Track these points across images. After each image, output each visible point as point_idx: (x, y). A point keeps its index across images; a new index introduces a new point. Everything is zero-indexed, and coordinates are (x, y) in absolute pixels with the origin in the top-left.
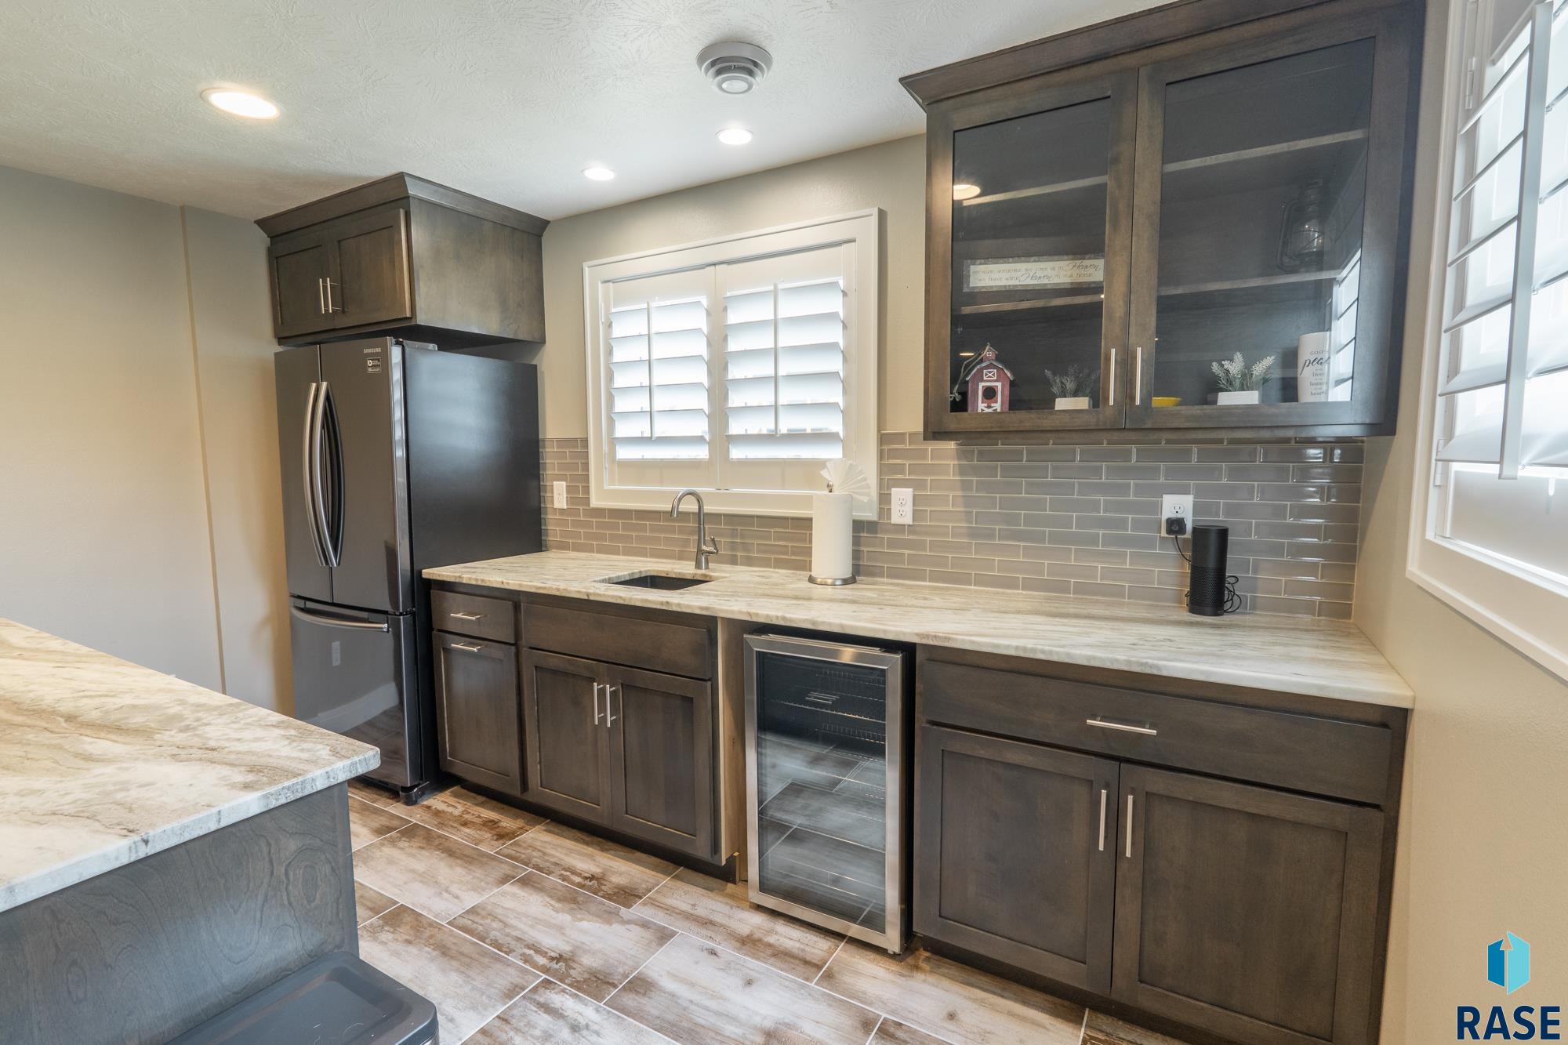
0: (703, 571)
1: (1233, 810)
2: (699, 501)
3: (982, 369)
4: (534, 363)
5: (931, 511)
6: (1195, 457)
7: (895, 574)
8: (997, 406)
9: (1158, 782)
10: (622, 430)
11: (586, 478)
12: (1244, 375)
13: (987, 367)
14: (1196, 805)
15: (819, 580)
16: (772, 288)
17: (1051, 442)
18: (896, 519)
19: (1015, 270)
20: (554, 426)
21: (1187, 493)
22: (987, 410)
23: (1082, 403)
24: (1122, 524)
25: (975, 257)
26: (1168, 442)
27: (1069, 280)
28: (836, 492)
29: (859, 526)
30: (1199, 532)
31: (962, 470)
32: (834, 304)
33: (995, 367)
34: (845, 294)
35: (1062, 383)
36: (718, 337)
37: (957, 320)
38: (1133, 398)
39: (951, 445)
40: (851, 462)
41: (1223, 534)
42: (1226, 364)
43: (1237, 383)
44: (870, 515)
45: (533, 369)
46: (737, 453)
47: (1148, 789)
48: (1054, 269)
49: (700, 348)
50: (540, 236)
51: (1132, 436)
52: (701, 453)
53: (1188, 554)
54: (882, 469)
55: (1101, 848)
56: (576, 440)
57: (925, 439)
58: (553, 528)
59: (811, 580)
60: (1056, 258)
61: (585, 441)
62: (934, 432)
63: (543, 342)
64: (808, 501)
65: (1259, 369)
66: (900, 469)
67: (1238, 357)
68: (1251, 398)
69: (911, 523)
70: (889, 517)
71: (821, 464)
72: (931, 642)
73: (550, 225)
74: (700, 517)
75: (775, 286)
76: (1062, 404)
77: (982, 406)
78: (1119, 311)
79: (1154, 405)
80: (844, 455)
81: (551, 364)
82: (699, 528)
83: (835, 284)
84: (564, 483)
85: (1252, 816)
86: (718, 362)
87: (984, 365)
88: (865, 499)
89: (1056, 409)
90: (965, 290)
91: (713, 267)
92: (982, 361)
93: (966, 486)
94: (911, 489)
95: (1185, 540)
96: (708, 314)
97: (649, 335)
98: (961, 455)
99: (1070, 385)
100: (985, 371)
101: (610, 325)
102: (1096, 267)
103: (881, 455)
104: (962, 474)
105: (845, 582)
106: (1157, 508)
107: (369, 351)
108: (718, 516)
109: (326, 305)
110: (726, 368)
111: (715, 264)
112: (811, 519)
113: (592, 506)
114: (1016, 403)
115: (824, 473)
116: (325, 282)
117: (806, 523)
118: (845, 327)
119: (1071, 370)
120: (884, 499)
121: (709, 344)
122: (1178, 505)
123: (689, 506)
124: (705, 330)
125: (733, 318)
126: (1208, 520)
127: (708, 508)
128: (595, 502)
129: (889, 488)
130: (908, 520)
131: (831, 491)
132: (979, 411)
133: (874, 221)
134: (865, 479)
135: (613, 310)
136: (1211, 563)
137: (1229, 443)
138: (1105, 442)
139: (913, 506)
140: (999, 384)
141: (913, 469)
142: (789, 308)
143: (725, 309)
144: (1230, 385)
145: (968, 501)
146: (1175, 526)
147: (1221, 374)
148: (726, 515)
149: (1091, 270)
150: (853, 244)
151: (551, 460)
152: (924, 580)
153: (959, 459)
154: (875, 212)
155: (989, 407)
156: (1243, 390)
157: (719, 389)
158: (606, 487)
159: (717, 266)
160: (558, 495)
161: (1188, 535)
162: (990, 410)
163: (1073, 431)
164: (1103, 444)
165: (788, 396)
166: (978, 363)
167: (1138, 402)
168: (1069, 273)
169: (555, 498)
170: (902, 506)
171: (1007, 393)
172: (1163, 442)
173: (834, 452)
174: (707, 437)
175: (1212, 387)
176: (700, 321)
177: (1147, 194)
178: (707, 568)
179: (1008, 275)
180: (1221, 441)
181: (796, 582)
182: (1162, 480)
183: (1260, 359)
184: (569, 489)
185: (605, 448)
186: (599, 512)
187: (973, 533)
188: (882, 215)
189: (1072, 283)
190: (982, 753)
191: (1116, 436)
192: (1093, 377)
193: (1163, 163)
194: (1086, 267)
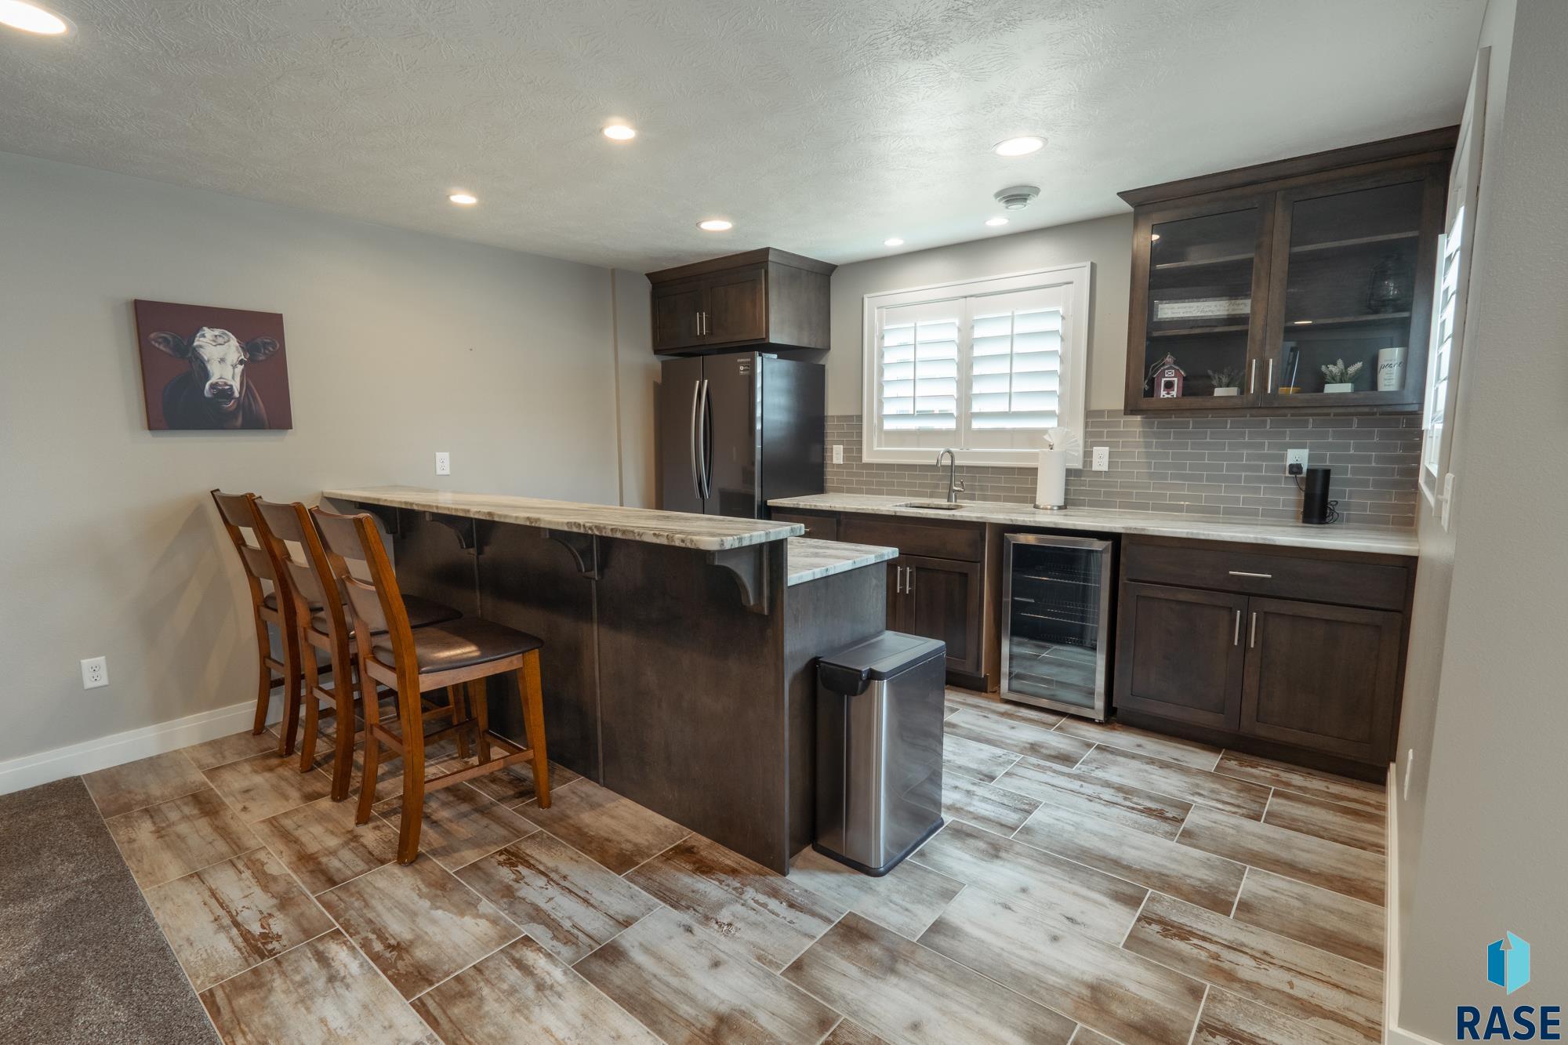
0: (954, 503)
1: (1317, 619)
2: (952, 457)
3: (1164, 370)
4: (821, 363)
5: (1122, 462)
6: (1310, 426)
7: (1093, 504)
8: (1174, 393)
9: (1272, 606)
10: (888, 409)
11: (860, 443)
12: (1342, 374)
13: (1168, 369)
14: (1294, 617)
15: (1042, 507)
16: (1010, 314)
17: (1210, 416)
18: (1095, 467)
19: (1190, 307)
20: (835, 406)
21: (1304, 448)
22: (1166, 396)
23: (1233, 391)
24: (1259, 468)
25: (1162, 299)
26: (1292, 415)
27: (1226, 313)
28: (1056, 449)
29: (1070, 472)
30: (1311, 472)
31: (1145, 435)
32: (1056, 324)
33: (1174, 369)
34: (1063, 318)
35: (1219, 378)
36: (966, 346)
37: (1150, 339)
38: (1266, 389)
39: (1138, 418)
40: (1066, 430)
41: (1327, 473)
42: (1331, 367)
43: (1338, 378)
44: (1078, 465)
45: (822, 369)
46: (976, 424)
47: (1266, 610)
48: (1216, 306)
49: (952, 352)
50: (829, 276)
51: (1265, 411)
52: (951, 424)
53: (1304, 487)
54: (1087, 434)
55: (1236, 644)
56: (852, 416)
57: (1125, 414)
58: (830, 477)
59: (1036, 507)
60: (1218, 299)
61: (860, 418)
62: (1131, 409)
63: (828, 348)
64: (1035, 456)
65: (1352, 370)
66: (1100, 434)
67: (1340, 363)
68: (1346, 388)
69: (1107, 470)
70: (1091, 467)
71: (1045, 431)
72: (1132, 532)
73: (837, 269)
74: (952, 469)
75: (1013, 313)
76: (1219, 392)
77: (1163, 394)
78: (1259, 336)
79: (1280, 393)
80: (1058, 425)
81: (835, 364)
82: (952, 475)
83: (1058, 312)
84: (842, 446)
85: (1327, 621)
86: (966, 364)
87: (1166, 367)
88: (1076, 454)
89: (1215, 395)
90: (1155, 320)
91: (964, 299)
92: (1164, 365)
93: (1148, 445)
94: (1108, 448)
95: (1302, 478)
96: (959, 330)
97: (915, 345)
98: (1144, 425)
99: (1225, 380)
100: (1166, 371)
101: (883, 338)
102: (1245, 306)
103: (1086, 425)
104: (1145, 437)
105: (1060, 508)
106: (1283, 458)
107: (742, 360)
108: (962, 467)
109: (701, 329)
110: (971, 367)
111: (966, 297)
112: (1037, 469)
113: (863, 462)
114: (1187, 391)
115: (1046, 437)
116: (701, 315)
117: (1034, 471)
118: (1062, 340)
119: (1225, 370)
120: (1088, 455)
121: (959, 351)
122: (1298, 456)
123: (946, 461)
124: (957, 341)
125: (978, 333)
126: (1319, 465)
127: (957, 462)
128: (866, 459)
129: (1092, 447)
130: (1105, 468)
131: (1051, 449)
132: (1162, 397)
133: (1087, 271)
134: (1076, 441)
135: (886, 328)
136: (1318, 490)
137: (1334, 416)
138: (1248, 415)
139: (1109, 458)
140: (1176, 379)
141: (1109, 434)
142: (1021, 327)
143: (973, 327)
144: (1334, 380)
145: (1148, 455)
146: (1295, 469)
147: (1328, 373)
148: (968, 467)
149: (1241, 307)
150: (1071, 285)
151: (831, 430)
152: (1116, 508)
153: (1143, 427)
154: (1088, 264)
155: (1168, 394)
156: (1342, 382)
157: (965, 381)
158: (876, 449)
159: (968, 299)
160: (837, 454)
161: (1304, 475)
162: (1169, 396)
163: (1226, 408)
164: (1246, 416)
165: (1019, 386)
166: (1161, 366)
167: (1269, 392)
168: (1227, 308)
169: (834, 457)
170: (1101, 459)
171: (1181, 385)
172: (1332, 415)
173: (1051, 424)
174: (955, 414)
175: (1322, 381)
176: (953, 334)
177: (1280, 265)
178: (956, 502)
179: (1184, 310)
180: (1328, 415)
181: (1029, 507)
182: (1287, 440)
183: (1353, 363)
184: (845, 450)
185: (875, 421)
186: (870, 466)
187: (1151, 475)
188: (1093, 267)
189: (1228, 315)
190: (1162, 595)
191: (1254, 412)
192: (1242, 374)
193: (1290, 247)
194: (1239, 304)
